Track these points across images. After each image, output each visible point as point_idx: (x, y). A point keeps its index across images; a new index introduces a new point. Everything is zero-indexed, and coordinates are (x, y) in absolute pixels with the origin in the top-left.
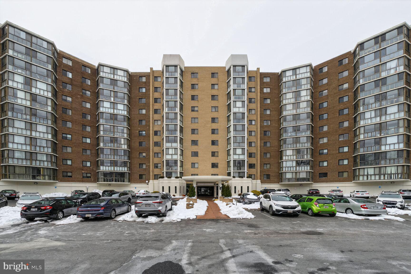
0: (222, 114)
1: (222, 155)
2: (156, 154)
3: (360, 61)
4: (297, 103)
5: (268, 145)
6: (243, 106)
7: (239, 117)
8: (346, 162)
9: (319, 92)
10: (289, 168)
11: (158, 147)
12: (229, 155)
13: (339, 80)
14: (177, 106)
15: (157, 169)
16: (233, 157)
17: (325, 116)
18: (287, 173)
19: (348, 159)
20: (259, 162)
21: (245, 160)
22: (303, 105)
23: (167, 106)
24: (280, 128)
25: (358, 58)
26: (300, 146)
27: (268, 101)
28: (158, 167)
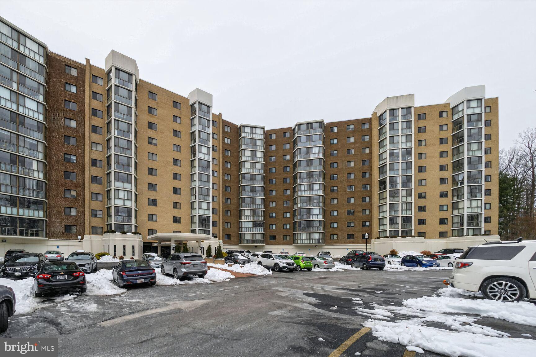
0: (184, 156)
1: (185, 207)
2: (94, 196)
3: (298, 138)
4: (254, 162)
5: (229, 201)
6: (208, 154)
7: (205, 166)
8: (288, 227)
9: (270, 157)
10: (247, 229)
11: (97, 184)
12: (192, 208)
13: (283, 150)
14: (131, 132)
15: (96, 219)
16: (198, 212)
17: (274, 181)
18: (245, 234)
19: (289, 224)
20: (221, 220)
21: (210, 217)
22: (258, 166)
23: (116, 127)
24: (239, 186)
25: (297, 136)
26: (256, 207)
27: (229, 154)
28: (98, 216)
